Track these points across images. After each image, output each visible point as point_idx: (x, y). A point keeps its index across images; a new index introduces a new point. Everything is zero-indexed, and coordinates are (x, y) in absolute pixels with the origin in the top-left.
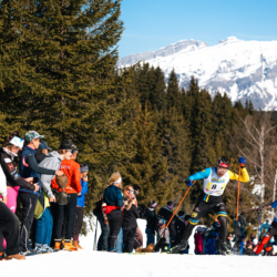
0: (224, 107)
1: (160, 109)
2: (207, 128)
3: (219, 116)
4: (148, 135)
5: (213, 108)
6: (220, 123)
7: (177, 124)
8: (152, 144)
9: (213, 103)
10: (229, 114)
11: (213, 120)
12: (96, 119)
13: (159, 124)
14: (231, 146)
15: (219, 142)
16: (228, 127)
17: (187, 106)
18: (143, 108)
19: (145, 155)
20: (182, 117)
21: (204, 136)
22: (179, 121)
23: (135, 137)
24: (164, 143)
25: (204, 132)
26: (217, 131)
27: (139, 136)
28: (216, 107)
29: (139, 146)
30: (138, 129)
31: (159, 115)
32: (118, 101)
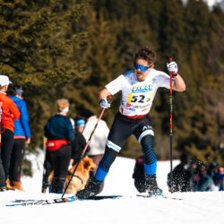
0: (199, 13)
1: (119, 17)
2: (179, 39)
3: (193, 24)
4: (105, 50)
5: (185, 15)
6: (196, 33)
7: (142, 36)
8: (111, 61)
9: (186, 9)
10: (206, 22)
11: (185, 29)
12: (38, 30)
13: (118, 37)
14: (210, 61)
15: (195, 57)
16: (205, 37)
17: (153, 13)
18: (98, 17)
19: (102, 75)
20: (147, 27)
21: (176, 49)
22: (144, 32)
23: (88, 52)
24: (126, 60)
25: (175, 44)
26: (191, 43)
27: (94, 52)
28: (189, 13)
29: (94, 65)
30: (93, 43)
31: (118, 25)
32: (65, 8)
